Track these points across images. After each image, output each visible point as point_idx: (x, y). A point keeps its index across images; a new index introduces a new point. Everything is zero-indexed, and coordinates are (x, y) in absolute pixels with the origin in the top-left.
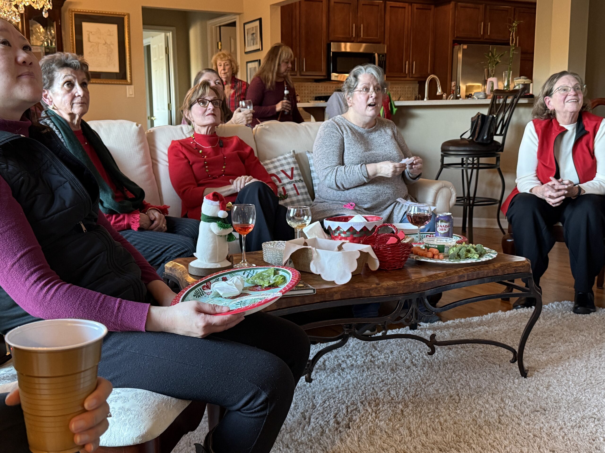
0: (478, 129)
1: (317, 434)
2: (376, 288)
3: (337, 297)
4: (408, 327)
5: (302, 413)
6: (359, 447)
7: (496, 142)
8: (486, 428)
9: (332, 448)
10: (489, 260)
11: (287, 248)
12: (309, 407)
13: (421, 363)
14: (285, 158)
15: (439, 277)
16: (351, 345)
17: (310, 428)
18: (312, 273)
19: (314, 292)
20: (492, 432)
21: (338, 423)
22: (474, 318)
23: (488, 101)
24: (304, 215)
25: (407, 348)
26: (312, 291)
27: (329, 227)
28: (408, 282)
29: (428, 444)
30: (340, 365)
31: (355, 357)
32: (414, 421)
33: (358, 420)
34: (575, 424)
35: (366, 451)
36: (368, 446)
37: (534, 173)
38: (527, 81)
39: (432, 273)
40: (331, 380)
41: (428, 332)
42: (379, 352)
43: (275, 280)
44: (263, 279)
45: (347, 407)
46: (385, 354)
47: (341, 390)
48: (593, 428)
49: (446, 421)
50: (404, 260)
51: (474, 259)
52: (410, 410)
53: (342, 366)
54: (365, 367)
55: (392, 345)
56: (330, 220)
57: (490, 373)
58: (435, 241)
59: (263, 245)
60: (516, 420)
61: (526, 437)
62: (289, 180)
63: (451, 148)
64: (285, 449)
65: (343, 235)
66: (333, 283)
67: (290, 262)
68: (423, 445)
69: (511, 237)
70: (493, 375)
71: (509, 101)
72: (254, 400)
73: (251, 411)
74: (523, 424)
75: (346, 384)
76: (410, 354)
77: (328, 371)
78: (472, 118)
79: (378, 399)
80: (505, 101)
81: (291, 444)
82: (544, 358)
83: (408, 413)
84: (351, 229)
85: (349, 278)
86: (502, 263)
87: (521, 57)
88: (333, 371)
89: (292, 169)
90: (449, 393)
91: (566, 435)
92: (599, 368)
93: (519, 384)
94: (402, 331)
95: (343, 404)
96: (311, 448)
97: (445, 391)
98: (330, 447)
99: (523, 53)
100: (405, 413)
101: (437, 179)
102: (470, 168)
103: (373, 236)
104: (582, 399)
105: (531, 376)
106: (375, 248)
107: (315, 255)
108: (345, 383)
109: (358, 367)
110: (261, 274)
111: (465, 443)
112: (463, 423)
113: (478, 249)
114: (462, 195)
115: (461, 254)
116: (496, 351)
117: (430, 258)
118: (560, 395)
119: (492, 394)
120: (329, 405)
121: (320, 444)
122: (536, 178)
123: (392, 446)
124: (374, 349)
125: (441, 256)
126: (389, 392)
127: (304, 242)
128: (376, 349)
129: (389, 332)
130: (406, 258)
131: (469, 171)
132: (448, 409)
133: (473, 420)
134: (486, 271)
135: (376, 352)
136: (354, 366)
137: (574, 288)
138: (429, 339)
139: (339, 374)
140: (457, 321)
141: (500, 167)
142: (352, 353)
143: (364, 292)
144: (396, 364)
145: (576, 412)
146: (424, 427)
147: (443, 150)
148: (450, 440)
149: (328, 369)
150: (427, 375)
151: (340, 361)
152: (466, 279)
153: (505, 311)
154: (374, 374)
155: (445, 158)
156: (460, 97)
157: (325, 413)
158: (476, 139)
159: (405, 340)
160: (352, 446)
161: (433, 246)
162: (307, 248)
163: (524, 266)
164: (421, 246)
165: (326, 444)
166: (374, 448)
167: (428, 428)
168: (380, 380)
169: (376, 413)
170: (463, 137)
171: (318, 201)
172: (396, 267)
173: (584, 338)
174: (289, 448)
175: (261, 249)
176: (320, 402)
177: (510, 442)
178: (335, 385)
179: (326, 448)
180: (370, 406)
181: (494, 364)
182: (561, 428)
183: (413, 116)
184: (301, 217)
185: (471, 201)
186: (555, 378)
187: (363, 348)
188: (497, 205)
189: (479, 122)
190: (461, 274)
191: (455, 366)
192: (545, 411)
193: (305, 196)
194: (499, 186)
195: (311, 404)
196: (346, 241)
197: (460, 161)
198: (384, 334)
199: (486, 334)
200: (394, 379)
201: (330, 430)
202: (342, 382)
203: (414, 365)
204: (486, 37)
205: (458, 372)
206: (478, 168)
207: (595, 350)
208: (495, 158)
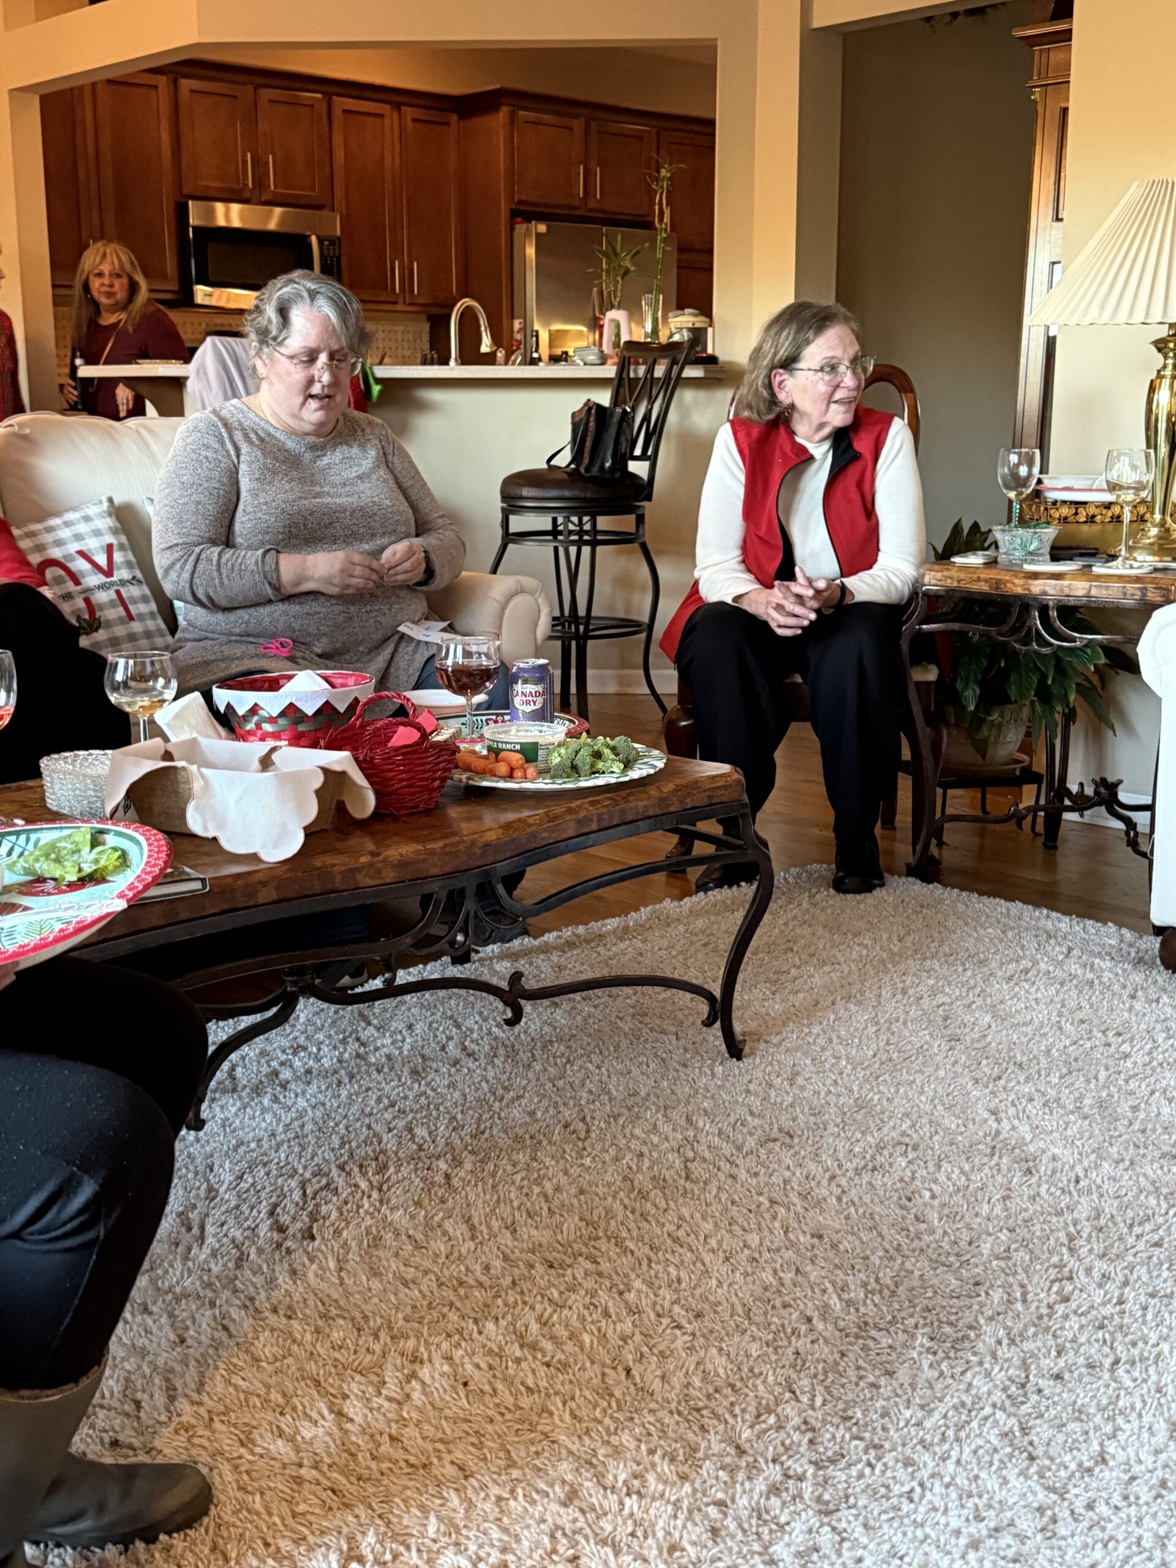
0: (588, 444)
1: (225, 1265)
2: (371, 865)
3: (264, 896)
4: (446, 959)
5: (180, 1214)
6: (342, 1284)
7: (634, 476)
8: (656, 1195)
9: (268, 1299)
10: (649, 776)
11: (116, 770)
12: (198, 1196)
13: (487, 1048)
14: (87, 519)
15: (530, 825)
16: (302, 1019)
17: (206, 1251)
18: (194, 836)
19: (204, 887)
20: (672, 1203)
21: (282, 1229)
22: (608, 921)
23: (610, 371)
24: (155, 676)
25: (449, 1013)
26: (197, 885)
27: (229, 706)
28: (452, 845)
29: (517, 1253)
30: (276, 1073)
31: (315, 1050)
32: (479, 1199)
33: (334, 1214)
34: (863, 1163)
35: (359, 1292)
36: (364, 1278)
37: (736, 553)
38: (700, 322)
39: (510, 816)
40: (254, 1118)
41: (498, 967)
42: (378, 1029)
43: (96, 861)
44: (58, 861)
45: (303, 1185)
46: (394, 1032)
47: (283, 1142)
48: (904, 1170)
49: (558, 1189)
50: (439, 788)
51: (612, 774)
52: (467, 1172)
53: (281, 1076)
54: (343, 1072)
55: (409, 1009)
56: (230, 687)
57: (656, 1056)
58: (513, 732)
59: (44, 762)
60: (725, 1167)
61: (753, 1207)
62: (100, 579)
63: (526, 492)
64: (139, 1318)
65: (268, 727)
66: (254, 857)
67: (127, 808)
68: (506, 1258)
69: (688, 714)
70: (663, 1060)
71: (659, 371)
72: (59, 1203)
73: (53, 1234)
74: (743, 1175)
75: (296, 1124)
76: (458, 1027)
77: (244, 1094)
78: (573, 415)
79: (383, 1152)
80: (650, 370)
81: (155, 1303)
82: (777, 1007)
83: (463, 1180)
84: (291, 711)
85: (294, 843)
86: (678, 782)
87: (679, 261)
88: (258, 1090)
89: (109, 548)
90: (560, 1116)
91: (844, 1192)
92: (905, 1022)
93: (726, 1077)
94: (433, 971)
95: (292, 1177)
96: (212, 1304)
97: (552, 1111)
98: (263, 1294)
99: (681, 250)
100: (455, 1181)
101: (494, 571)
102: (573, 543)
103: (353, 726)
104: (872, 1099)
105: (752, 1053)
106: (361, 757)
107: (197, 786)
108: (292, 1120)
109: (324, 1074)
110: (52, 846)
111: (609, 1240)
112: (601, 1190)
113: (620, 749)
114: (557, 614)
115: (580, 764)
116: (664, 1000)
117: (504, 778)
118: (823, 1095)
119: (666, 1108)
120: (253, 1184)
121: (235, 1291)
122: (742, 567)
123: (426, 1272)
124: (363, 1024)
125: (531, 771)
126: (410, 1130)
127: (162, 752)
128: (369, 1024)
129: (403, 977)
130: (444, 779)
131: (573, 550)
132: (563, 1157)
133: (625, 1178)
134: (641, 804)
135: (371, 1030)
136: (315, 1072)
137: (835, 831)
138: (504, 985)
139: (275, 1100)
140: (567, 933)
141: (647, 539)
142: (307, 1038)
143: (338, 878)
144: (423, 1056)
145: (863, 1133)
146: (505, 1210)
147: (505, 496)
148: (572, 1237)
149: (245, 1087)
150: (504, 1077)
151: (274, 1064)
152: (594, 827)
153: (680, 898)
154: (367, 1090)
155: (512, 518)
156: (540, 359)
157: (245, 1208)
158: (587, 469)
159: (442, 993)
160: (323, 1286)
161: (509, 746)
162: (175, 768)
163: (730, 786)
164: (478, 748)
165: (251, 1289)
166: (381, 1281)
167: (517, 1213)
168: (386, 1101)
169: (380, 1190)
170: (553, 462)
171: (188, 636)
172: (417, 806)
173: (864, 952)
174: (151, 1313)
175: (38, 775)
176: (228, 1178)
177: (716, 1224)
178: (266, 1130)
179: (252, 1299)
180: (364, 1174)
181: (663, 1032)
182: (833, 1177)
183: (422, 406)
184: (147, 681)
185: (582, 628)
186: (806, 1054)
187: (334, 1022)
188: (644, 635)
189: (592, 424)
190: (582, 814)
191: (569, 1047)
192: (791, 1137)
193: (151, 624)
194: (643, 590)
195: (204, 1187)
196: (278, 743)
197: (549, 527)
198: (389, 983)
199: (640, 959)
200: (421, 1095)
201: (260, 1251)
202: (286, 1118)
203: (469, 1055)
204: (592, 204)
205: (580, 1062)
206: (594, 544)
207: (892, 979)
208: (632, 518)
